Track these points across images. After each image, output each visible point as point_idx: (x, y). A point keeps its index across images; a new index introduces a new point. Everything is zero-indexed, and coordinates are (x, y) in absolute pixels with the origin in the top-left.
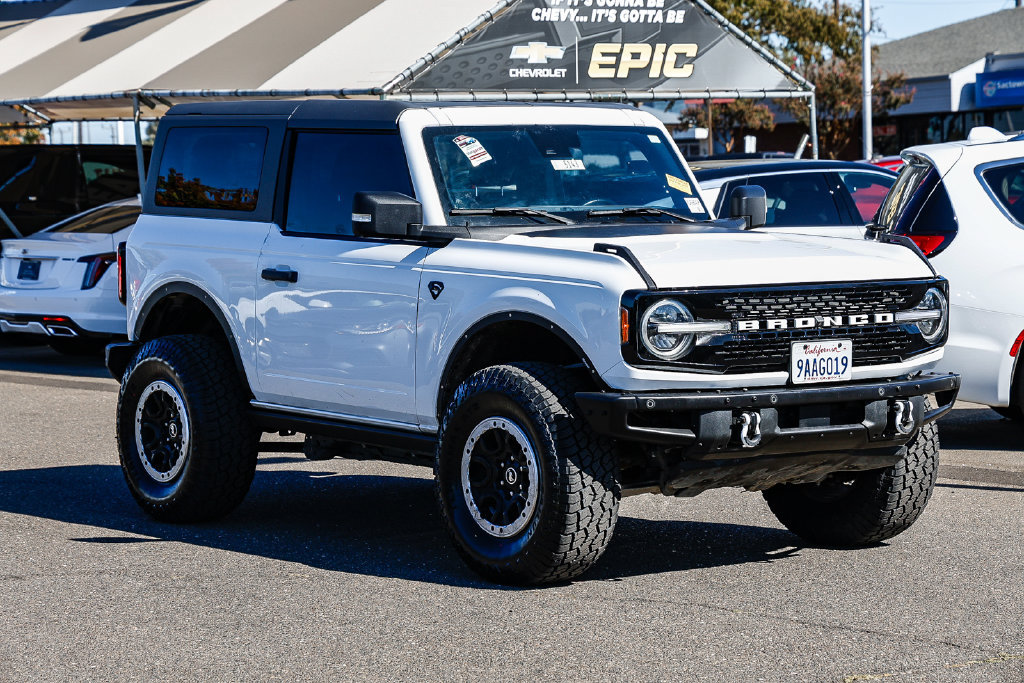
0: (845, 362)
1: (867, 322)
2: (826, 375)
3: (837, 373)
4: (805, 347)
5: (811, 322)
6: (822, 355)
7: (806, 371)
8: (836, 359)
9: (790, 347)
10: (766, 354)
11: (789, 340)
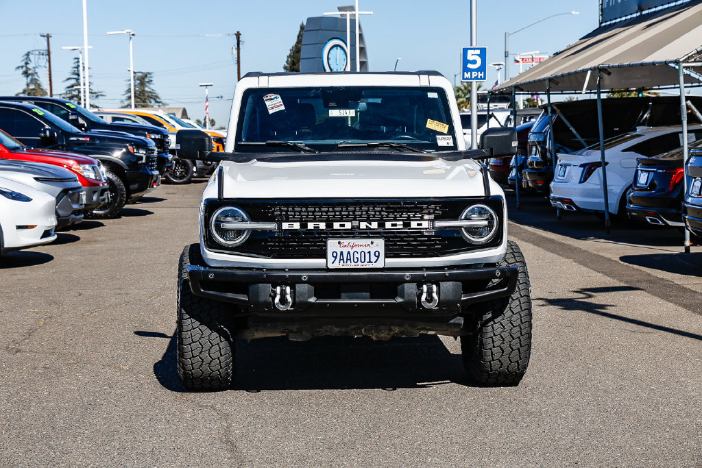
0: (377, 254)
1: (402, 227)
2: (359, 263)
3: (370, 262)
4: (339, 243)
5: (348, 225)
6: (355, 249)
7: (340, 260)
8: (369, 252)
9: (326, 242)
10: (305, 246)
11: (326, 238)
